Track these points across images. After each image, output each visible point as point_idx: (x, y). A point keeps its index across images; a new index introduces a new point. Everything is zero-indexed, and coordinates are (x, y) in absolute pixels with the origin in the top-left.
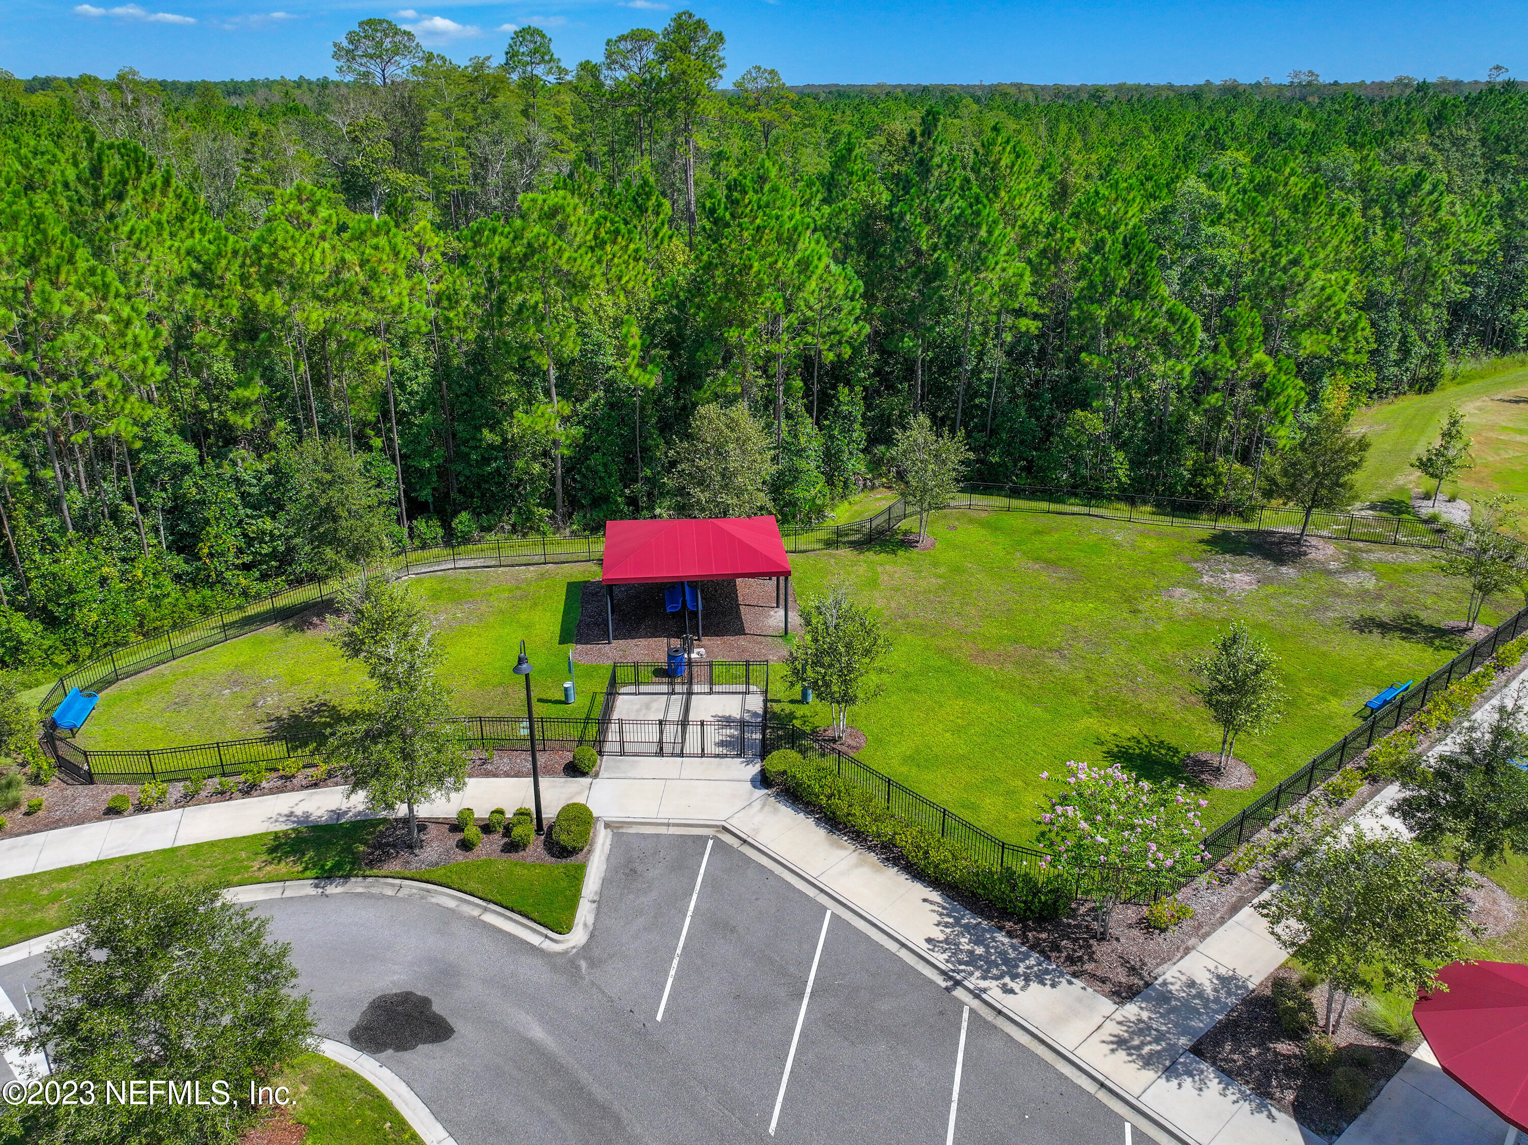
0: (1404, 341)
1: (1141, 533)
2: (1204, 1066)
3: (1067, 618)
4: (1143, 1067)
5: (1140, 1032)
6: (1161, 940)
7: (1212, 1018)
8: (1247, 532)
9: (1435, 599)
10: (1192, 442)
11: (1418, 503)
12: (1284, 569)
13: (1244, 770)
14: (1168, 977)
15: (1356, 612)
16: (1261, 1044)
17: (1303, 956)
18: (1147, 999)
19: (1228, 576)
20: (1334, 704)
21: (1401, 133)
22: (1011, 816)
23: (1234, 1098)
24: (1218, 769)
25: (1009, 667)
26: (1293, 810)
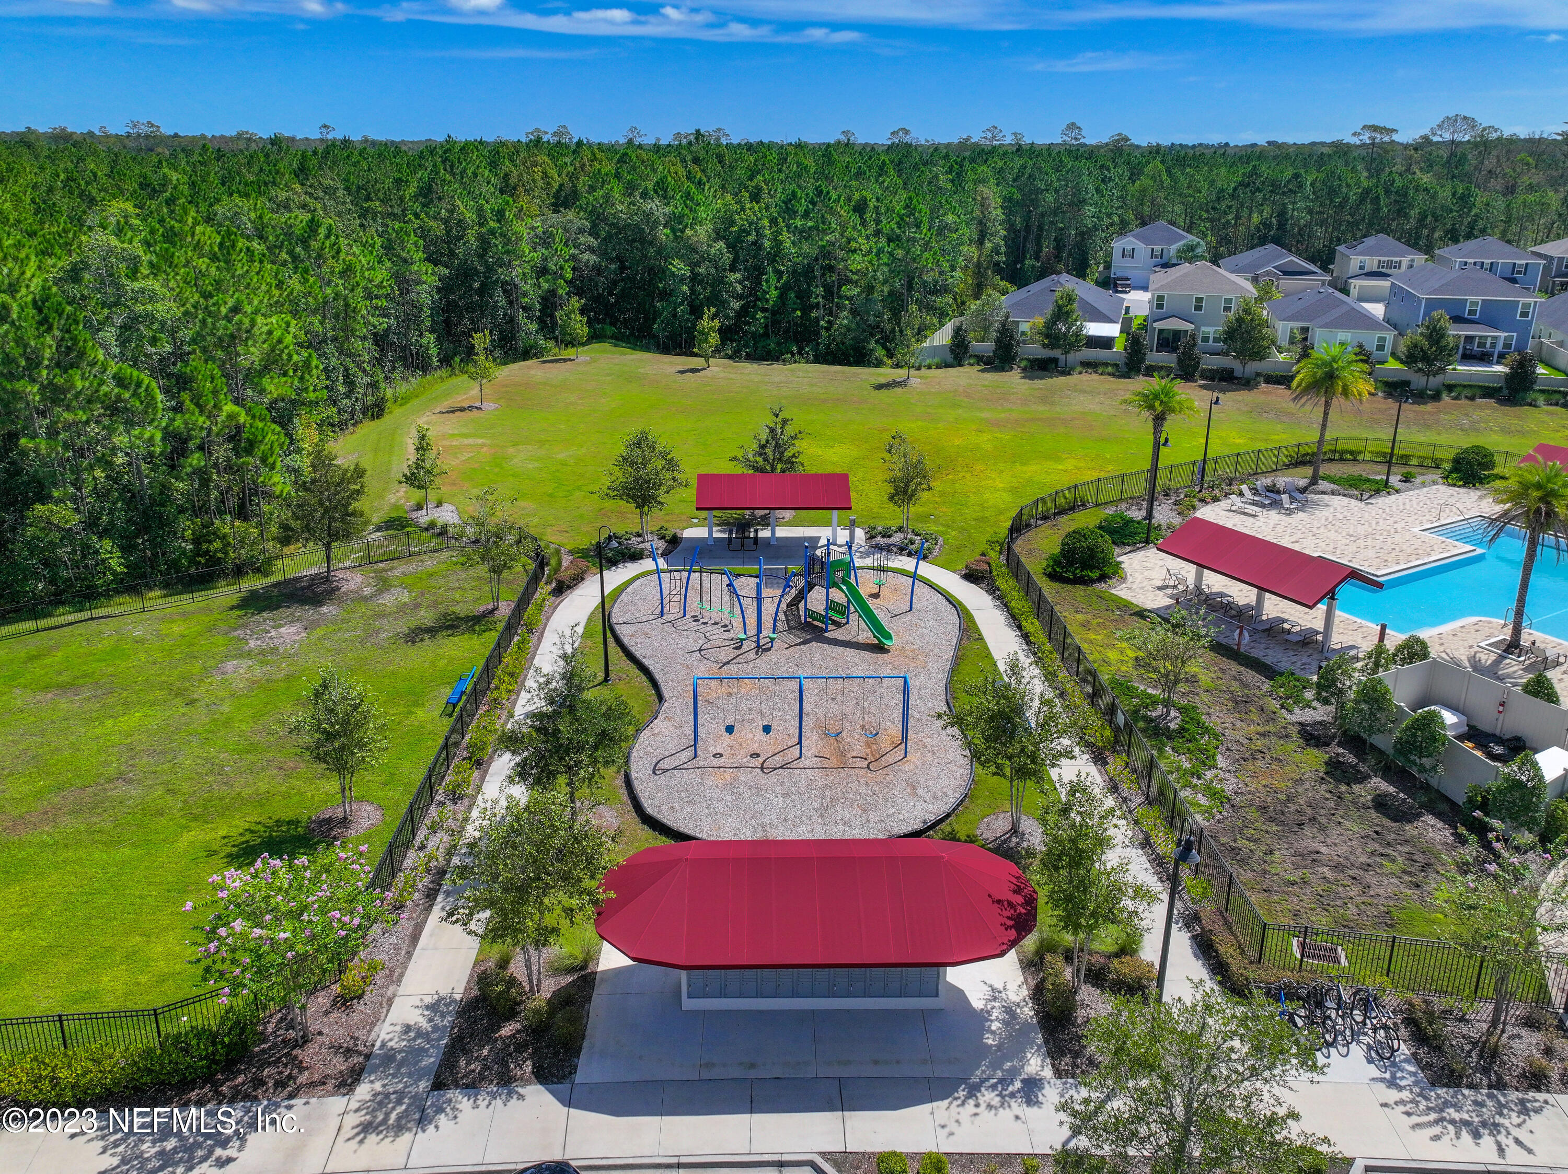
0: (347, 375)
1: (163, 619)
2: (450, 1094)
3: (116, 739)
4: (397, 1136)
5: (381, 1104)
6: (362, 1008)
7: (438, 1047)
8: (275, 585)
9: (460, 592)
10: (182, 511)
11: (414, 515)
12: (324, 609)
13: (369, 808)
14: (383, 1036)
15: (404, 625)
16: (490, 1040)
17: (501, 937)
18: (374, 1070)
19: (273, 633)
20: (421, 714)
21: (274, 183)
22: (143, 979)
23: (486, 1102)
24: (345, 818)
25: (65, 820)
26: (427, 821)
